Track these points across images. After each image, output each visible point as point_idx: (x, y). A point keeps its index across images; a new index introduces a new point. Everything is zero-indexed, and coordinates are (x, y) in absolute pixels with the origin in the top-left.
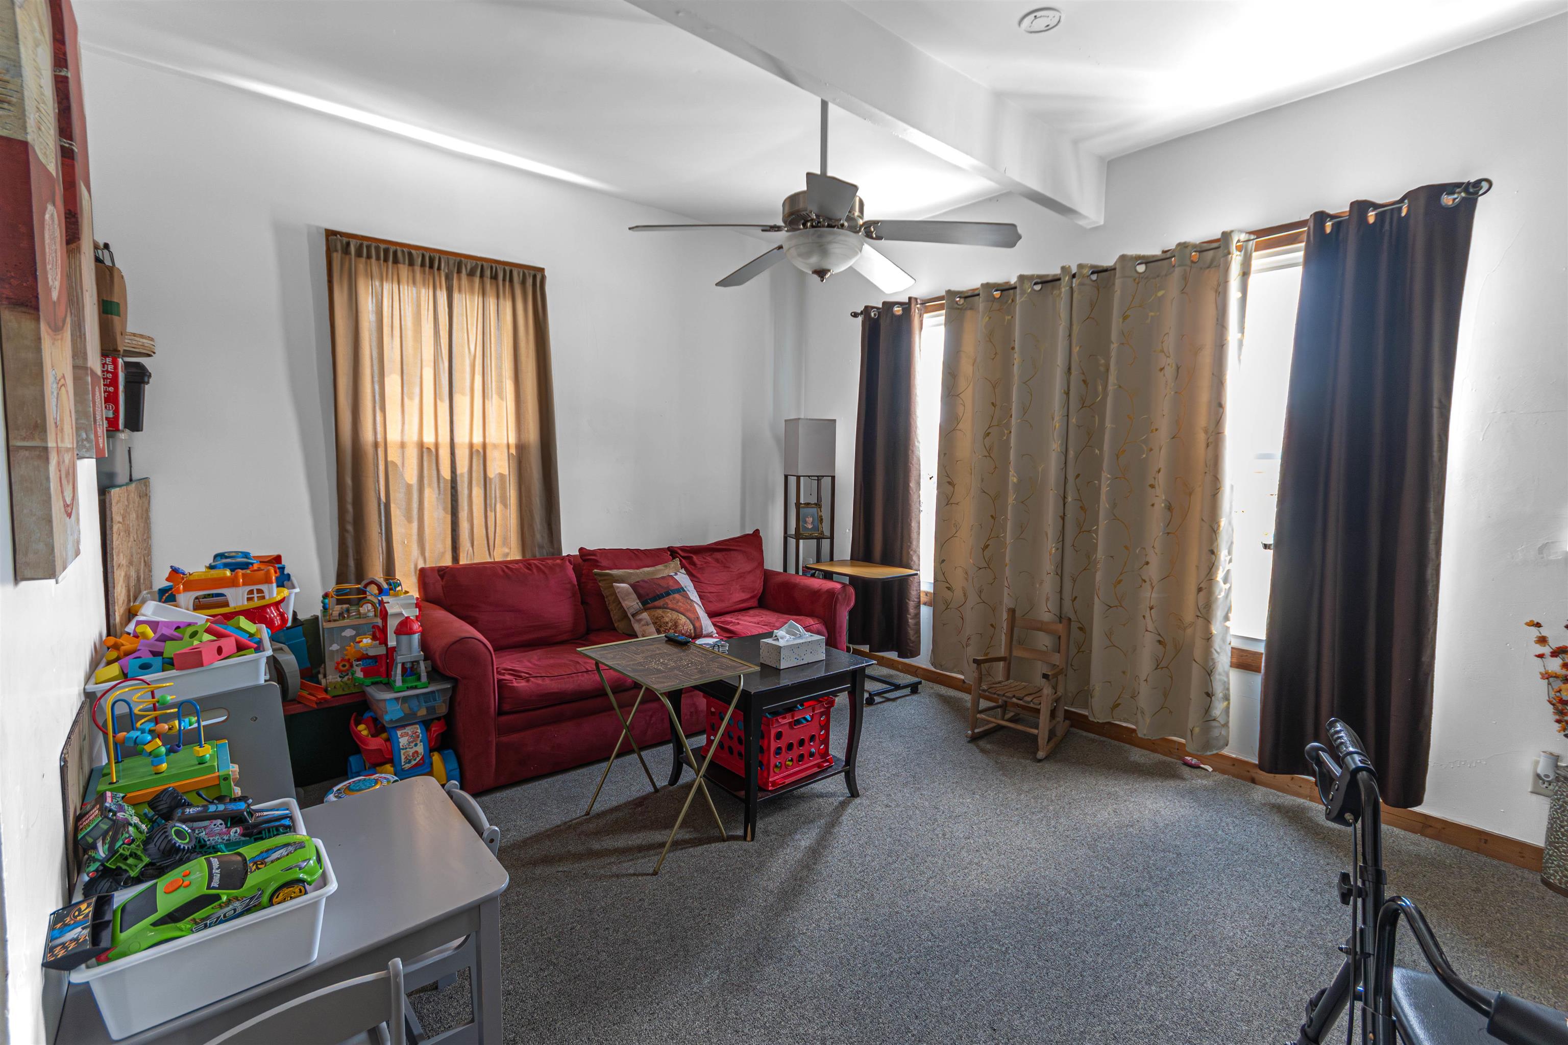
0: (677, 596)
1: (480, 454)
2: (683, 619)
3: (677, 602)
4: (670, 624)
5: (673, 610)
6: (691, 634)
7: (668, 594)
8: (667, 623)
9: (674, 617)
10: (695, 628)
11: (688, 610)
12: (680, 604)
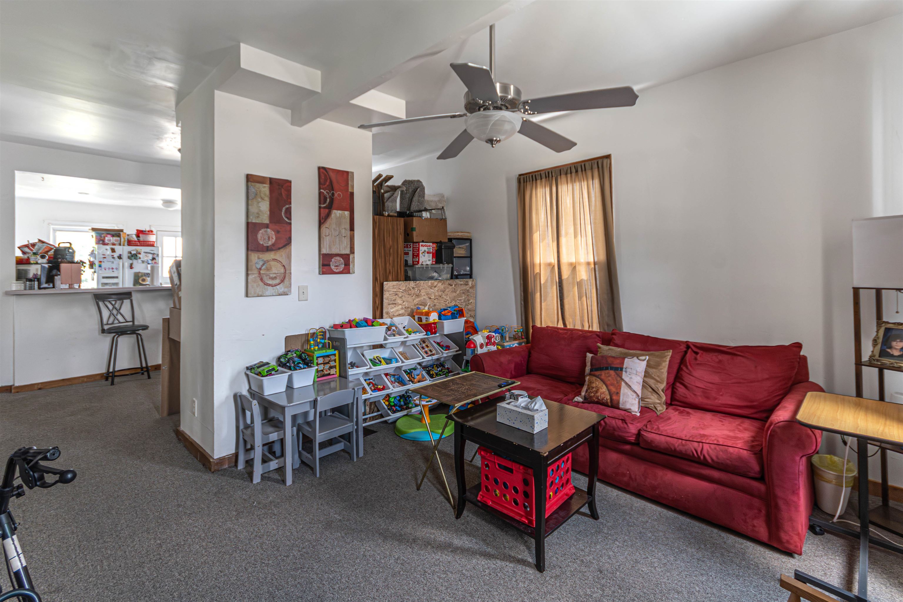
0: (612, 372)
1: (573, 267)
2: (604, 389)
3: (609, 376)
4: (594, 389)
5: (602, 380)
6: (607, 402)
7: (607, 369)
8: (593, 388)
9: (600, 385)
10: (611, 399)
11: (612, 384)
12: (610, 378)
